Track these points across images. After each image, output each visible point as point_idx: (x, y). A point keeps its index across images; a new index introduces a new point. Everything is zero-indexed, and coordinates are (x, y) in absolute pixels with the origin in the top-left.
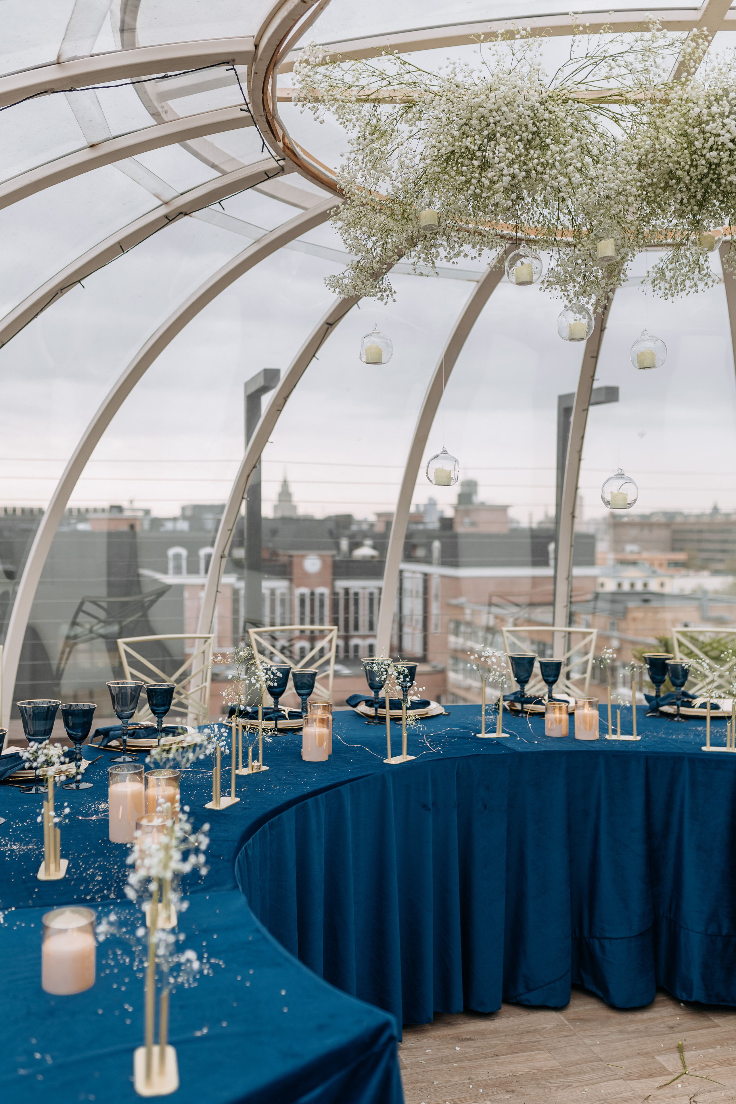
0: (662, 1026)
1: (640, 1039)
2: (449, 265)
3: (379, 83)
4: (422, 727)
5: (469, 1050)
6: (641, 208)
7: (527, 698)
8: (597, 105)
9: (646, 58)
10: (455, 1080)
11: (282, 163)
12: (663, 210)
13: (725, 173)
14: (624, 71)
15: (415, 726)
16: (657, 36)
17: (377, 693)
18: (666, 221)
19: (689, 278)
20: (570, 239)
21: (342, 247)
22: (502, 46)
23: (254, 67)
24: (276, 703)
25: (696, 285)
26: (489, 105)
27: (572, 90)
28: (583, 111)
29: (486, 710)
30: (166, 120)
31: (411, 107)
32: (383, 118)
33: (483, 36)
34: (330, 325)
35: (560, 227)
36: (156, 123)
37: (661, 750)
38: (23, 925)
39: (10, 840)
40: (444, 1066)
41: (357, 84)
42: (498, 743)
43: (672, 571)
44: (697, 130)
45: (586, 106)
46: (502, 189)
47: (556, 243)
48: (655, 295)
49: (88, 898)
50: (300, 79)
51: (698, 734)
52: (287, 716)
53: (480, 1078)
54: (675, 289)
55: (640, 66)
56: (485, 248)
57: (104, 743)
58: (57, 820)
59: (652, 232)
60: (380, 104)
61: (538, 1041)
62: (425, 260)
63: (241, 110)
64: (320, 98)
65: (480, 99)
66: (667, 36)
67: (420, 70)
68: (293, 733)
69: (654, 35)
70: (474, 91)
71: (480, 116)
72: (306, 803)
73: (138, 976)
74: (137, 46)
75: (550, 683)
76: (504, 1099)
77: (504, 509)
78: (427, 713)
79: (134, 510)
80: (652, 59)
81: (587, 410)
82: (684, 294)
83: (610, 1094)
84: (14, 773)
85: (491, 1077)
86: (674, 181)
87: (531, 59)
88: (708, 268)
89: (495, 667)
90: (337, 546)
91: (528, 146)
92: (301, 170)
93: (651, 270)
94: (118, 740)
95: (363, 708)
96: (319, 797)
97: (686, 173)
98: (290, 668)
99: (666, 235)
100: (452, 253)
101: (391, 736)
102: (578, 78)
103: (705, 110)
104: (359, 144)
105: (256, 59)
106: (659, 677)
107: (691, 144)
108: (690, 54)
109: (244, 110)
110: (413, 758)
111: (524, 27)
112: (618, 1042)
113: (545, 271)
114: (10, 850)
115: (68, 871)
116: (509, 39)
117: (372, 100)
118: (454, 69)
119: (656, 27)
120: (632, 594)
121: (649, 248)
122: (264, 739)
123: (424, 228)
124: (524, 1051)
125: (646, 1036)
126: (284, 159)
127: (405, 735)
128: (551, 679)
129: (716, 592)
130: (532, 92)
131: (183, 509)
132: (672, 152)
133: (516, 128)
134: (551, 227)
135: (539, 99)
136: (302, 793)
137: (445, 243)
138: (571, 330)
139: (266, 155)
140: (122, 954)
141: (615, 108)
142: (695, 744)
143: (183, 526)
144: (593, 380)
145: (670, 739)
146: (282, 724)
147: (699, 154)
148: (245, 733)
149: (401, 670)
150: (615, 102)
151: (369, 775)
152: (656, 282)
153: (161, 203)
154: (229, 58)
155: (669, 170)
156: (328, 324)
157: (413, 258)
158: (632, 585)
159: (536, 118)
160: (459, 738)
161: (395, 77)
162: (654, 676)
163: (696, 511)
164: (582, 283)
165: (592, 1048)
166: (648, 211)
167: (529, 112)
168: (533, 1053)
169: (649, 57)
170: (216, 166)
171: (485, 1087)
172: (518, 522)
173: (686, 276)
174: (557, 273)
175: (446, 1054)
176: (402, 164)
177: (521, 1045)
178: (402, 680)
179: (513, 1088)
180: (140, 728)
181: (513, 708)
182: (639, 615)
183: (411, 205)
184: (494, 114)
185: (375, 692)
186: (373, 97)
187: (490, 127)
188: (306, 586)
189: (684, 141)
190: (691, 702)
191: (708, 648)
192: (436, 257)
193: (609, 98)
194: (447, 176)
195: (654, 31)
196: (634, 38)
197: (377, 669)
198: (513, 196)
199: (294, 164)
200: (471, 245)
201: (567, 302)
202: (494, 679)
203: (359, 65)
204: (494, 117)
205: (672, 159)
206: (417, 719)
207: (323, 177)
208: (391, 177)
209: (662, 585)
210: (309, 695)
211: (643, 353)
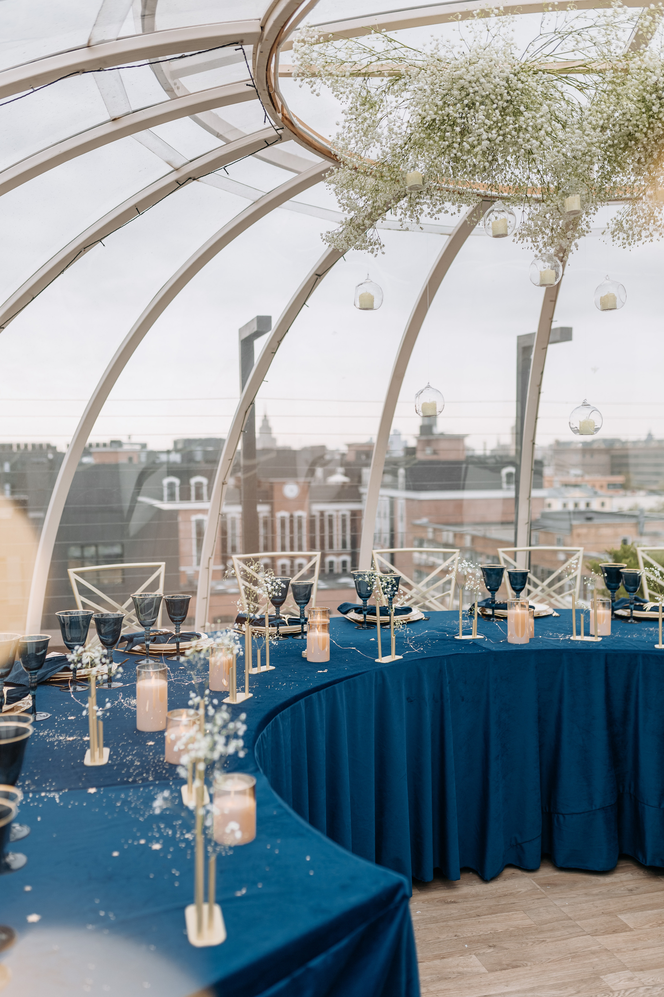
0: (622, 889)
1: (604, 901)
2: (432, 221)
3: (369, 59)
4: (408, 630)
5: (455, 912)
6: (602, 168)
7: (497, 604)
8: (565, 75)
9: (608, 32)
10: (443, 937)
11: (280, 132)
12: (623, 169)
14: (589, 44)
15: (402, 629)
16: (618, 12)
17: (365, 601)
18: (625, 178)
19: (645, 229)
20: (539, 196)
21: (336, 207)
22: (478, 24)
23: (259, 47)
24: (278, 612)
25: (651, 235)
26: (468, 77)
27: (542, 62)
28: (552, 81)
29: (463, 615)
30: (179, 96)
31: (398, 80)
32: (373, 91)
33: (460, 16)
34: (318, 276)
35: (530, 185)
36: (168, 98)
37: (618, 648)
38: (76, 804)
39: (56, 732)
40: (432, 925)
41: (350, 60)
42: (475, 643)
43: (611, 492)
44: (654, 96)
45: (553, 76)
46: (481, 152)
47: (528, 200)
48: (615, 244)
49: (130, 780)
50: (299, 57)
51: (650, 634)
52: (287, 623)
53: (465, 936)
54: (632, 239)
55: (603, 40)
56: (463, 205)
57: (129, 648)
58: (100, 713)
59: (613, 188)
60: (370, 78)
61: (514, 903)
62: (411, 217)
63: (247, 85)
64: (317, 73)
65: (461, 72)
66: (627, 11)
67: (405, 47)
68: (293, 637)
69: (615, 11)
70: (455, 65)
71: (460, 86)
72: (311, 697)
73: (180, 846)
74: (155, 30)
75: (518, 591)
76: (487, 953)
77: (459, 439)
78: (409, 619)
79: (131, 444)
80: (614, 33)
81: (546, 348)
82: (640, 243)
83: (579, 947)
84: (55, 674)
85: (474, 934)
86: (633, 142)
87: (504, 35)
88: (661, 219)
89: (471, 577)
90: (313, 474)
91: (503, 113)
92: (297, 138)
93: (610, 222)
94: (141, 646)
95: (353, 615)
96: (321, 692)
97: (644, 135)
99: (626, 191)
100: (435, 210)
101: (382, 639)
102: (547, 51)
103: (661, 78)
104: (352, 114)
105: (262, 39)
106: (613, 585)
107: (649, 109)
108: (647, 27)
109: (250, 85)
110: (401, 657)
111: (497, 6)
112: (584, 903)
113: (518, 225)
114: (57, 740)
115: (110, 757)
116: (484, 17)
117: (363, 74)
118: (437, 45)
119: (617, 4)
120: (577, 513)
121: (609, 203)
122: (270, 642)
123: (410, 188)
124: (502, 912)
125: (608, 898)
126: (283, 128)
127: (393, 637)
128: (518, 587)
129: (651, 511)
130: (506, 65)
131: (176, 443)
132: (631, 117)
133: (493, 97)
134: (522, 185)
135: (513, 71)
136: (307, 689)
137: (428, 201)
138: (541, 277)
139: (268, 124)
140: (165, 828)
141: (580, 77)
142: (648, 642)
143: (176, 458)
144: (552, 322)
145: (626, 639)
146: (283, 629)
147: (656, 117)
148: (254, 638)
149: (389, 581)
150: (579, 72)
151: (363, 673)
152: (615, 233)
153: (172, 169)
154: (238, 39)
155: (628, 133)
156: (317, 275)
157: (401, 215)
158: (576, 505)
159: (509, 88)
160: (439, 640)
161: (383, 53)
162: (609, 583)
163: (632, 438)
164: (550, 234)
165: (562, 909)
166: (609, 169)
167: (504, 83)
168: (510, 913)
169: (611, 31)
170: (221, 135)
171: (470, 942)
172: (473, 450)
173: (642, 227)
174: (529, 226)
175: (434, 915)
176: (391, 130)
177: (500, 906)
178: (390, 589)
179: (495, 943)
180: (160, 635)
181: (485, 613)
182: (584, 531)
183: (398, 167)
184: (474, 85)
185: (363, 600)
186: (363, 71)
187: (469, 97)
188: (286, 510)
189: (642, 106)
190: (642, 606)
192: (420, 214)
193: (576, 69)
194: (431, 142)
195: (616, 8)
196: (597, 14)
197: (368, 580)
198: (490, 158)
199: (291, 133)
200: (451, 203)
201: (537, 252)
202: (469, 588)
203: (351, 43)
204: (473, 88)
205: (632, 123)
206: (403, 624)
207: (316, 144)
208: (381, 143)
209: (603, 504)
210: (307, 603)
211: (606, 296)
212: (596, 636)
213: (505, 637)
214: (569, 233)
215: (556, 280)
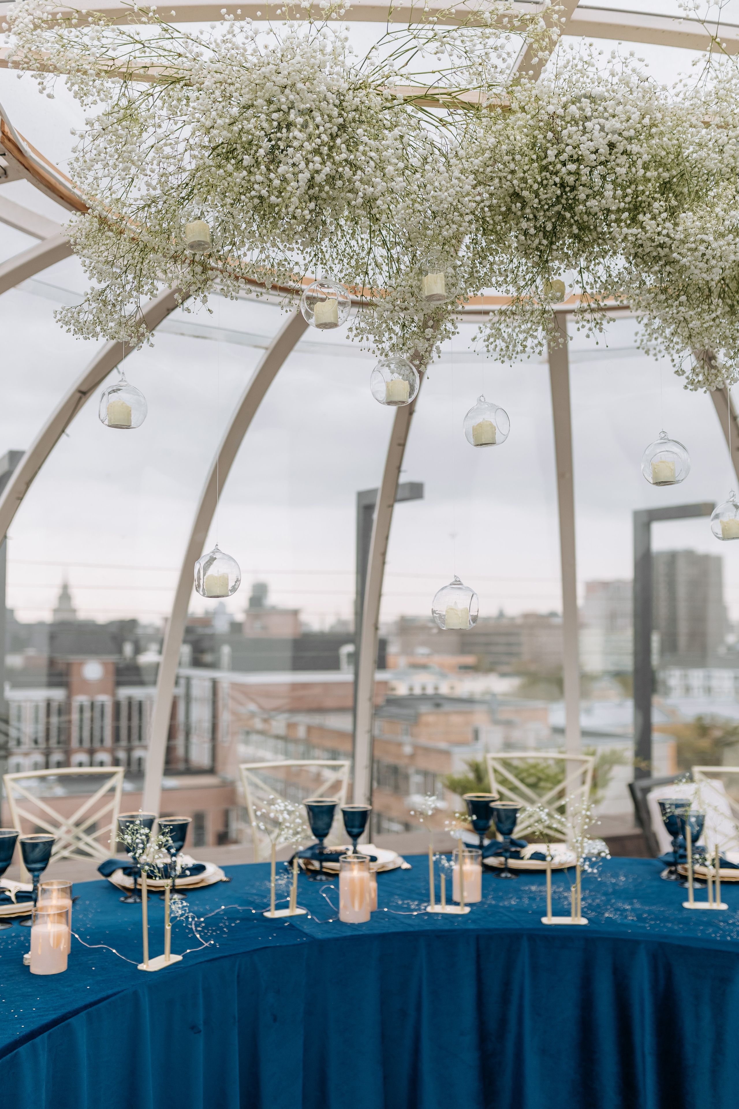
7: (326, 853)
13: (582, 196)
19: (532, 336)
26: (280, 80)
29: (277, 871)
32: (139, 101)
42: (292, 924)
51: (534, 898)
52: (13, 899)
54: (513, 351)
68: (19, 923)
70: (259, 61)
72: (16, 1054)
75: (355, 837)
77: (295, 613)
78: (201, 882)
81: (392, 507)
82: (524, 356)
86: (518, 205)
90: (120, 650)
92: (30, 175)
95: (118, 878)
96: (38, 1040)
97: (534, 195)
98: (17, 836)
106: (483, 825)
110: (180, 958)
117: (120, 73)
120: (424, 698)
123: (192, 246)
126: (4, 154)
127: (168, 928)
128: (355, 831)
129: (505, 695)
138: (388, 390)
142: (533, 913)
144: (399, 473)
145: (502, 907)
146: (5, 910)
151: (114, 994)
152: (492, 339)
155: (511, 191)
156: (81, 393)
158: (424, 688)
160: (242, 919)
162: (477, 823)
164: (400, 333)
172: (309, 626)
173: (528, 333)
174: (370, 319)
181: (310, 867)
182: (431, 719)
183: (173, 213)
188: (86, 694)
190: (519, 852)
191: (524, 775)
197: (130, 841)
199: (19, 164)
201: (383, 358)
205: (517, 175)
209: (452, 688)
210: (43, 869)
211: (480, 425)
212: (462, 904)
213: (337, 913)
214: (429, 331)
215: (410, 397)
